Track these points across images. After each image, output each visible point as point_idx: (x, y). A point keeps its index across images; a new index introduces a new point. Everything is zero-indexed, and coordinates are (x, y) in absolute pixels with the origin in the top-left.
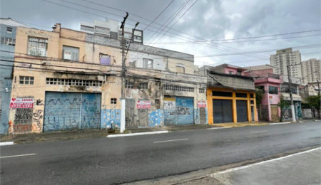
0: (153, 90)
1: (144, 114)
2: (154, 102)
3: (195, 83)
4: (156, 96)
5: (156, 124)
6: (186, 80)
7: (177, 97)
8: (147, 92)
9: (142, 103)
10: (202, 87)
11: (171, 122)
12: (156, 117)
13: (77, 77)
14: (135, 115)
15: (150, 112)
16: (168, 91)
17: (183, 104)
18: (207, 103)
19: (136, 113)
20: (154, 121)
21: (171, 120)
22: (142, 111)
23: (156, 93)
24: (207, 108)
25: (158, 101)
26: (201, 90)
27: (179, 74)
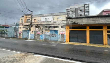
0: (41, 28)
1: (38, 36)
2: (41, 32)
3: (59, 24)
4: (42, 30)
5: (42, 39)
6: (55, 23)
7: (50, 30)
8: (40, 29)
9: (38, 32)
10: (63, 26)
11: (47, 39)
12: (42, 37)
13: (27, 26)
14: (36, 36)
15: (40, 35)
16: (46, 28)
17: (53, 33)
18: (65, 32)
19: (37, 35)
20: (41, 38)
21: (48, 38)
22: (38, 35)
23: (42, 29)
24: (65, 35)
25: (42, 32)
26: (63, 27)
27: (51, 22)
